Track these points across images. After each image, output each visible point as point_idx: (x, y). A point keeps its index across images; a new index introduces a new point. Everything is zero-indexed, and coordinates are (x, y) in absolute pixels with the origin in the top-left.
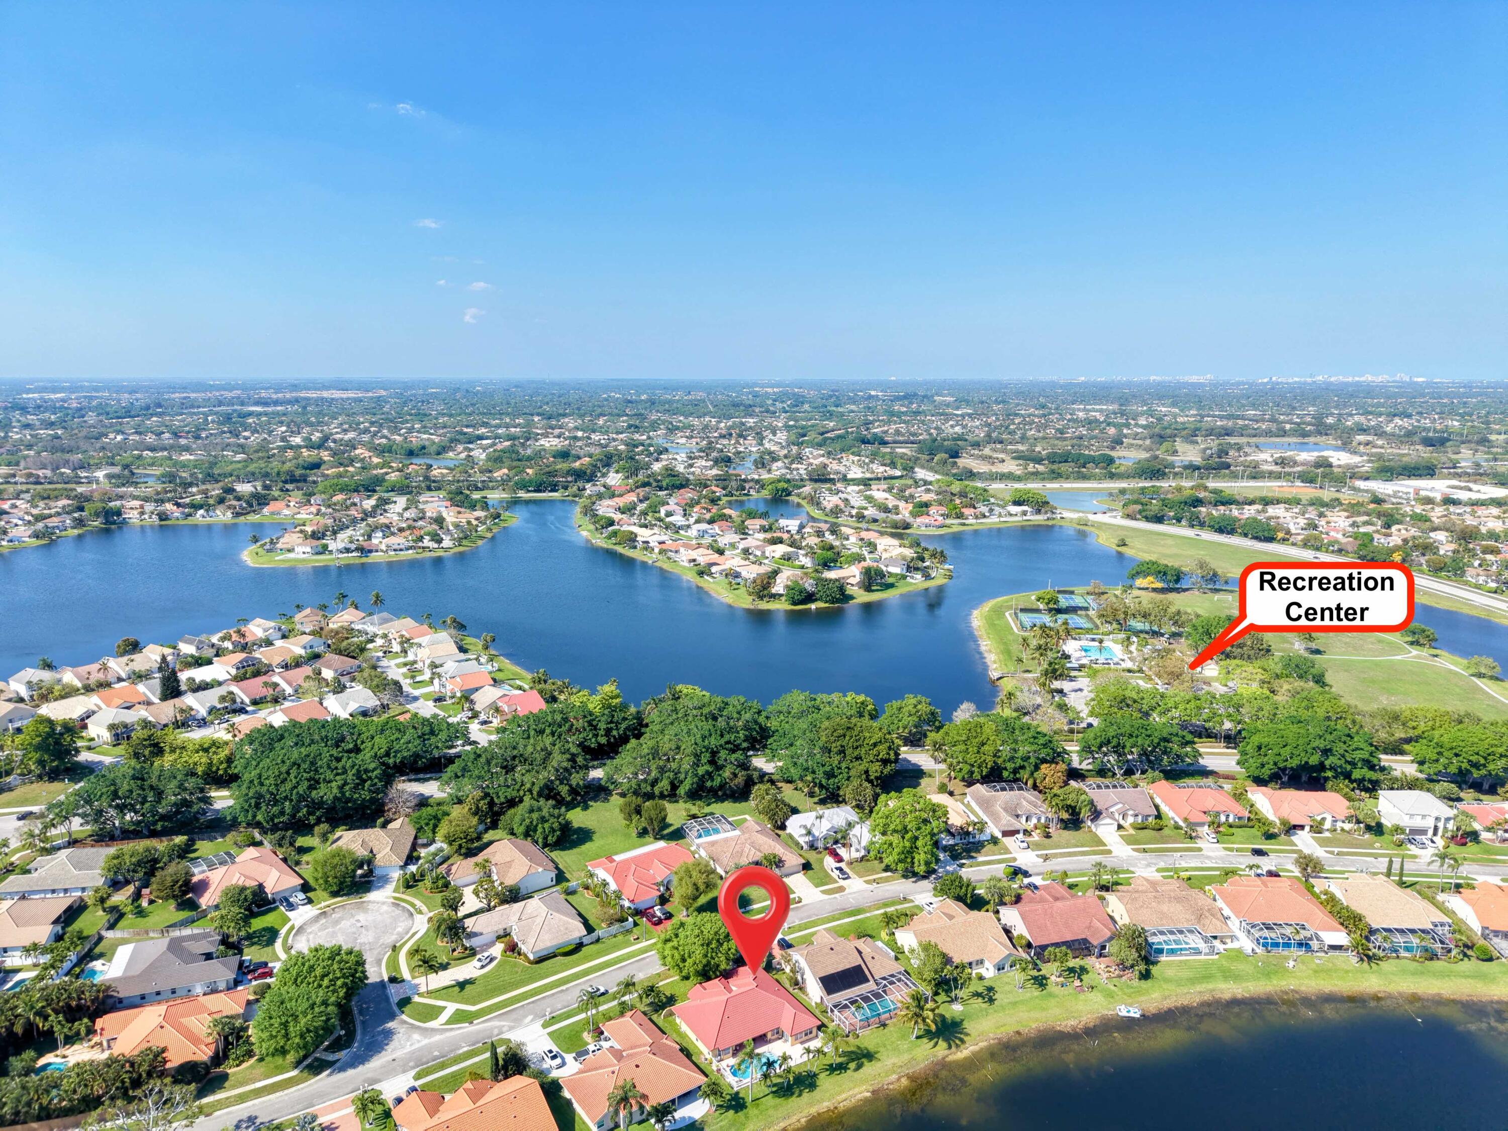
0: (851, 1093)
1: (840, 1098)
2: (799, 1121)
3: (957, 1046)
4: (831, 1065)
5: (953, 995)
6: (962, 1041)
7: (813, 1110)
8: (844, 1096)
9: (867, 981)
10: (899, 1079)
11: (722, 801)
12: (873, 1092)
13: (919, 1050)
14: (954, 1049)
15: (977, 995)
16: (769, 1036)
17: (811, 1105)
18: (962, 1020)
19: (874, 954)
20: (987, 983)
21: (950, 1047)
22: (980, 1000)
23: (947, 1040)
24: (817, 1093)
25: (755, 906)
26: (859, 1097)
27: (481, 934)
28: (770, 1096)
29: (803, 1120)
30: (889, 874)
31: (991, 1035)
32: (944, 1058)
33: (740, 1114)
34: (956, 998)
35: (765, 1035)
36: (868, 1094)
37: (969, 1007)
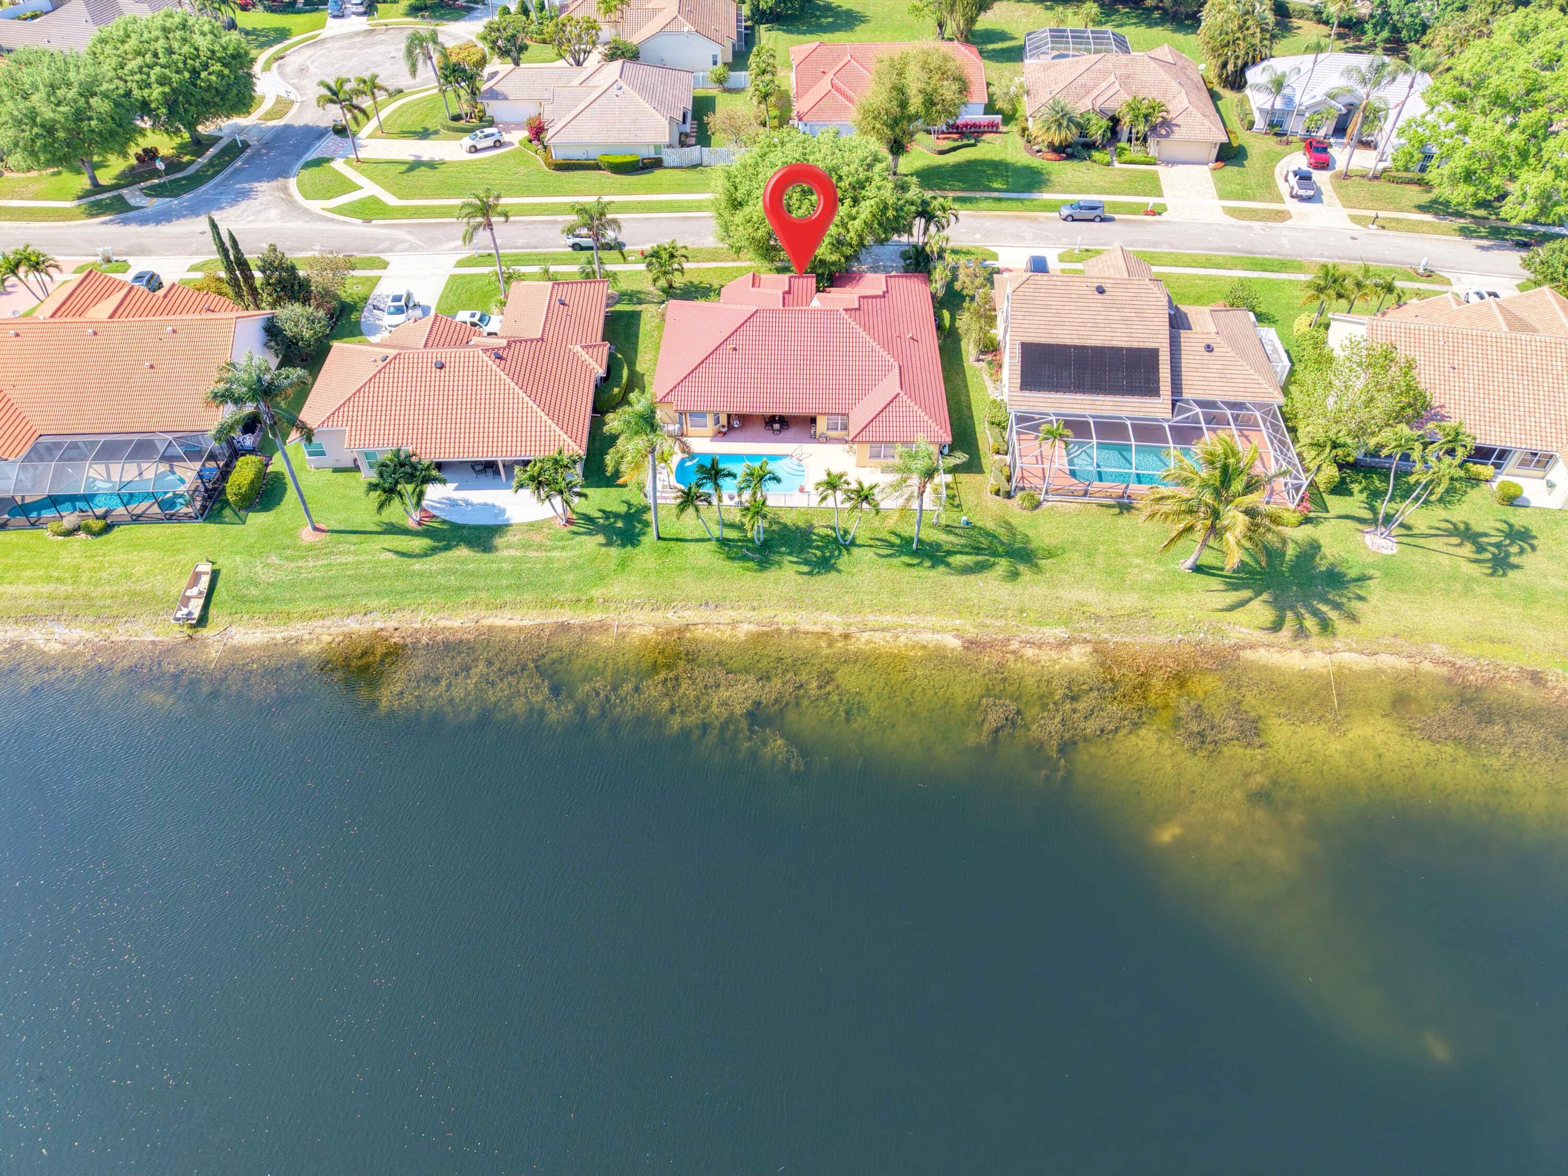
0: (912, 620)
1: (872, 619)
2: (734, 624)
3: (1301, 632)
4: (907, 541)
5: (1383, 508)
6: (1325, 626)
7: (786, 619)
8: (888, 619)
9: (1154, 391)
10: (1064, 644)
11: (1151, 24)
12: (971, 644)
13: (1182, 599)
14: (1286, 634)
15: (1467, 534)
16: (822, 425)
17: (792, 604)
18: (1362, 579)
19: (1214, 341)
20: (1519, 518)
21: (1276, 627)
22: (1468, 550)
23: (1280, 606)
24: (826, 583)
25: (1046, 196)
26: (927, 638)
27: (505, 98)
28: (712, 545)
29: (745, 630)
30: (1428, 218)
31: (1438, 650)
32: (1237, 647)
33: (614, 551)
34: (1388, 519)
35: (813, 420)
36: (953, 643)
37: (1417, 557)
